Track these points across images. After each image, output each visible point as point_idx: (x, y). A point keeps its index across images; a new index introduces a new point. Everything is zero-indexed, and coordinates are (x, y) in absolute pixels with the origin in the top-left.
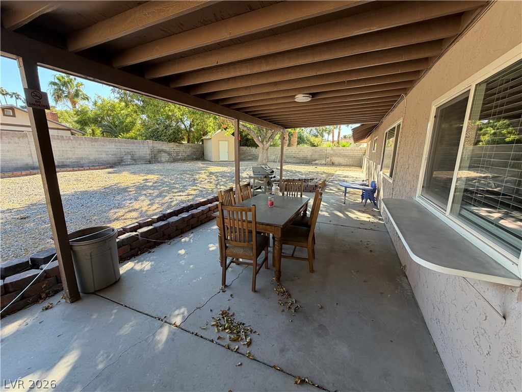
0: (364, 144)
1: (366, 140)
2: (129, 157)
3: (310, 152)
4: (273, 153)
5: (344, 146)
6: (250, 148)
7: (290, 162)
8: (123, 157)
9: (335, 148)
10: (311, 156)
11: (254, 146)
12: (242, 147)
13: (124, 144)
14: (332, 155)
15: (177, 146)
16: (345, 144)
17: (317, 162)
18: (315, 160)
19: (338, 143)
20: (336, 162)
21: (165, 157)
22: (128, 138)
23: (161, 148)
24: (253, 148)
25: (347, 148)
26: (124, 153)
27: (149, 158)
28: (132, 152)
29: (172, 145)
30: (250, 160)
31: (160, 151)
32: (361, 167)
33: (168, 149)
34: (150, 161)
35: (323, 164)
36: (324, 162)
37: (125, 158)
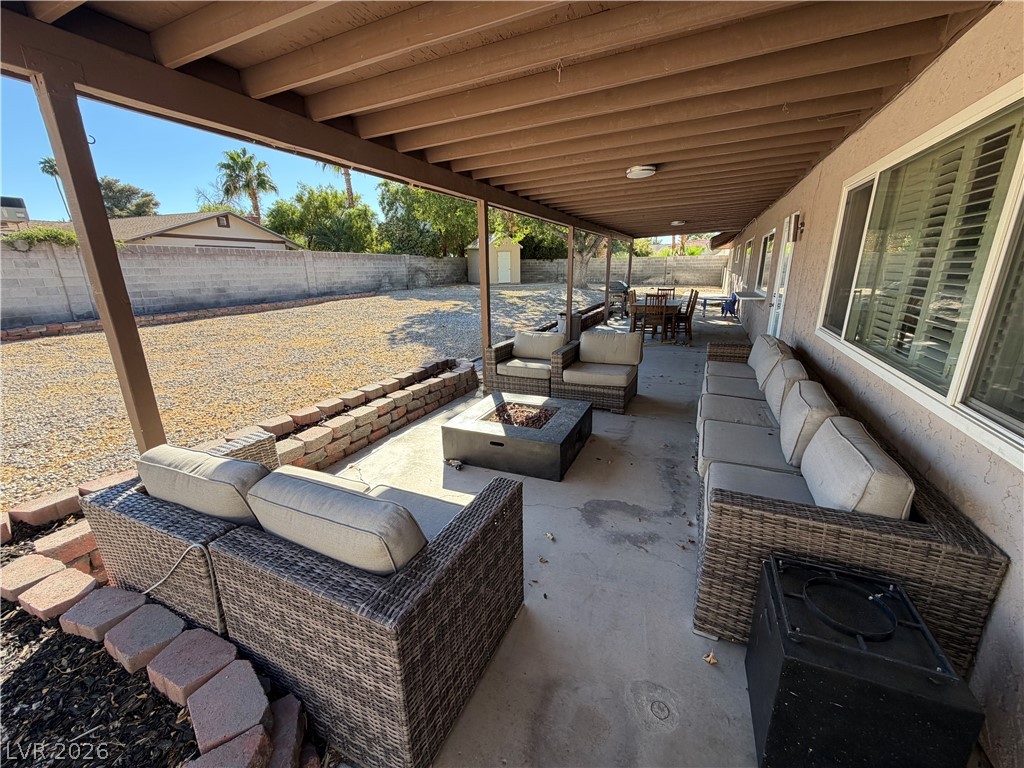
0: (726, 251)
1: (728, 245)
3: (641, 265)
5: (692, 254)
6: (541, 261)
8: (381, 280)
9: (679, 258)
10: (642, 271)
11: (548, 259)
12: (528, 261)
13: (382, 262)
14: (675, 269)
15: (434, 261)
16: (693, 250)
18: (648, 278)
19: (682, 248)
20: (681, 280)
21: (422, 279)
22: (384, 253)
23: (419, 266)
24: (546, 261)
25: (700, 257)
26: (382, 275)
27: (406, 280)
28: (389, 272)
29: (430, 260)
31: (418, 270)
32: (721, 286)
33: (425, 267)
34: (407, 286)
35: (661, 284)
36: (662, 280)
37: (383, 281)
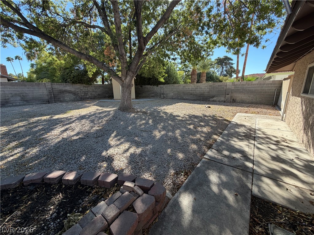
2: (19, 98)
3: (208, 88)
4: (172, 90)
5: (250, 81)
6: (152, 86)
7: (187, 99)
8: (8, 99)
9: (237, 83)
10: (209, 92)
13: (9, 87)
15: (84, 86)
16: (250, 79)
17: (215, 99)
18: (213, 97)
19: (242, 78)
20: (238, 99)
21: (69, 97)
26: (10, 95)
27: (47, 98)
28: (21, 93)
29: (78, 86)
30: (152, 97)
31: (62, 92)
34: (49, 101)
35: (222, 101)
36: (223, 99)
37: (12, 99)
